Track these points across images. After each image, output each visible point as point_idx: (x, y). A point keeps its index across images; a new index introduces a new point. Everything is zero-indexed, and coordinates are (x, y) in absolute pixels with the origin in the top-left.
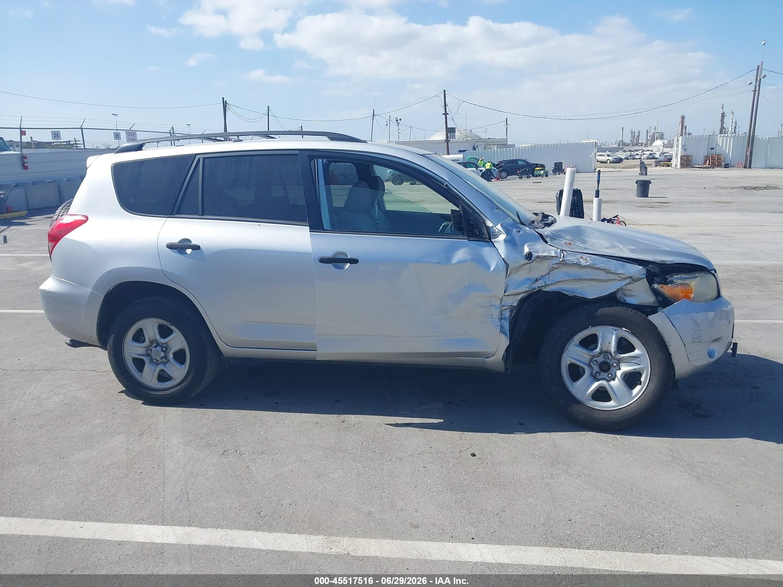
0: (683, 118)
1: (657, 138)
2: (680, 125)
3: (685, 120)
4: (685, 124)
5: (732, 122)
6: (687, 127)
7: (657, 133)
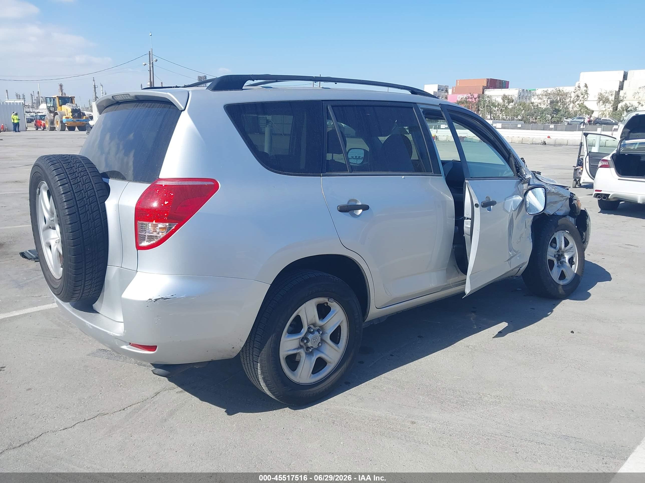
0: (61, 86)
1: (42, 102)
2: (59, 92)
3: (63, 88)
4: (64, 91)
5: (103, 93)
6: (66, 94)
7: (41, 97)
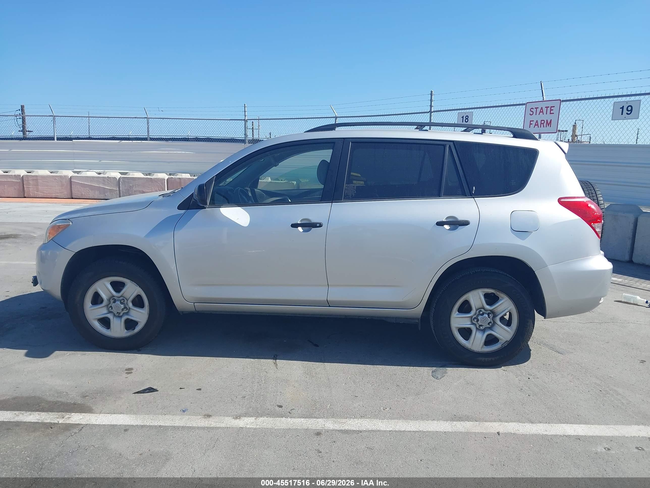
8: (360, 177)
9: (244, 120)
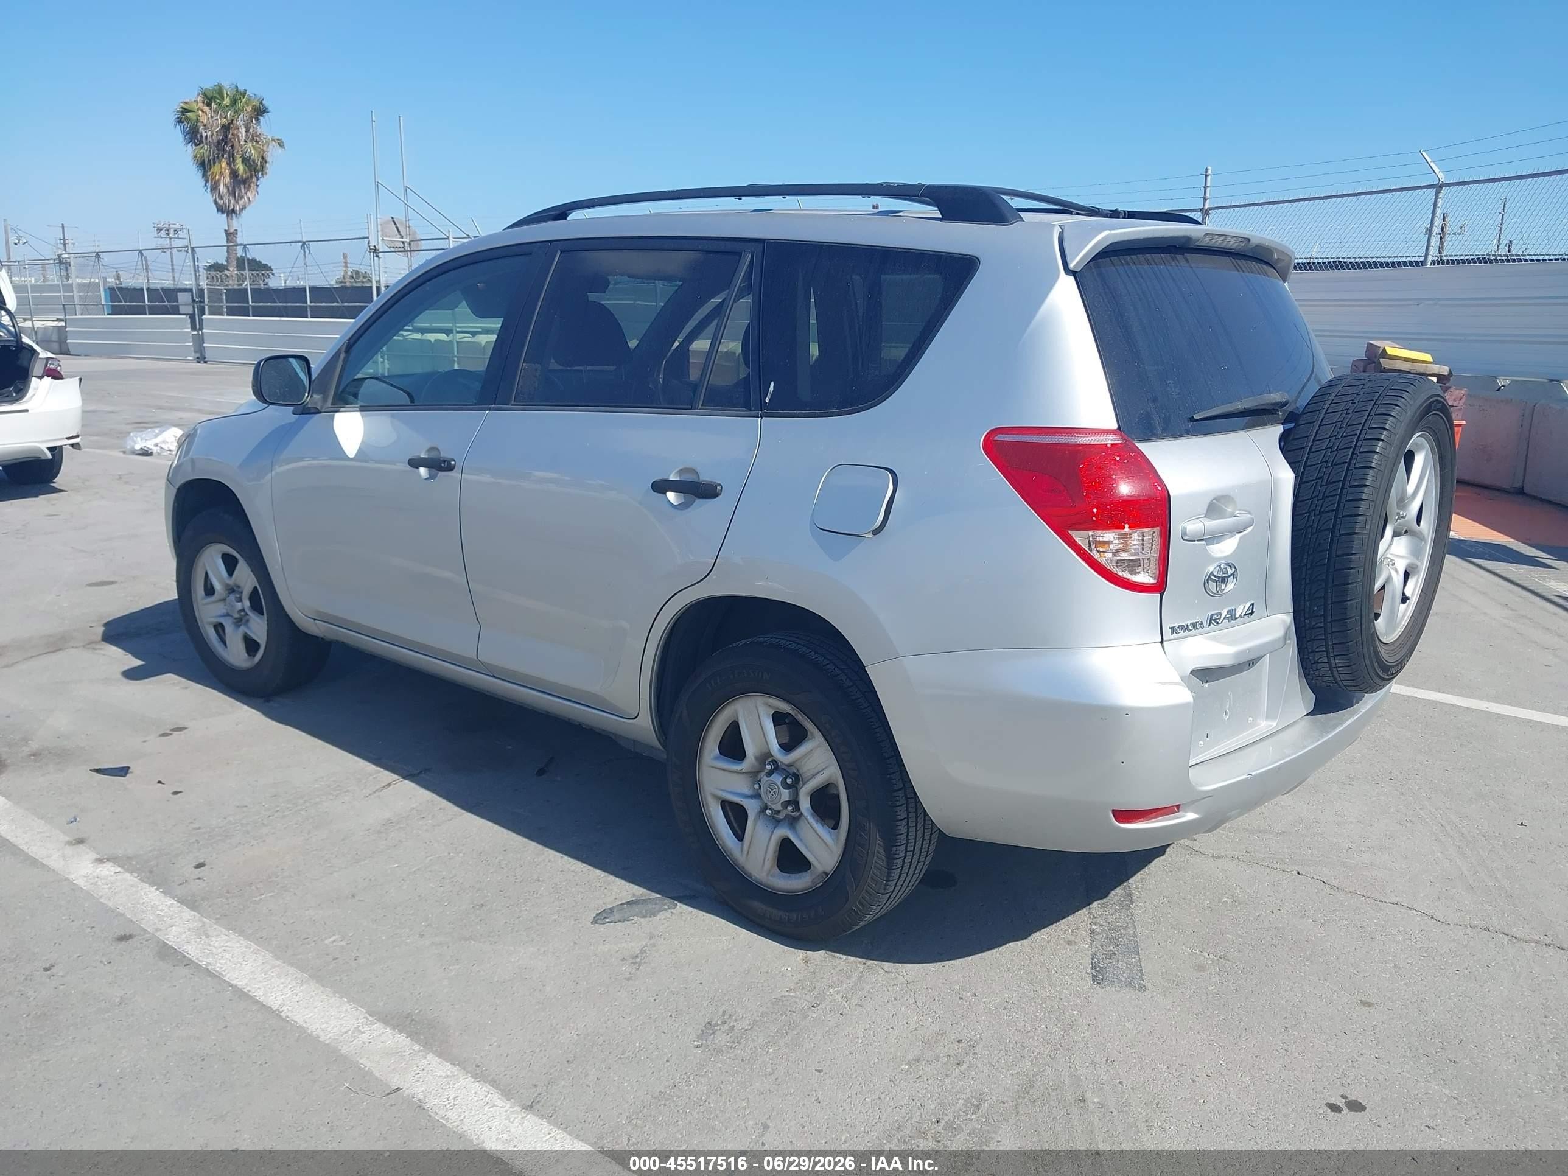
8: (1430, 363)
9: (1201, 210)
